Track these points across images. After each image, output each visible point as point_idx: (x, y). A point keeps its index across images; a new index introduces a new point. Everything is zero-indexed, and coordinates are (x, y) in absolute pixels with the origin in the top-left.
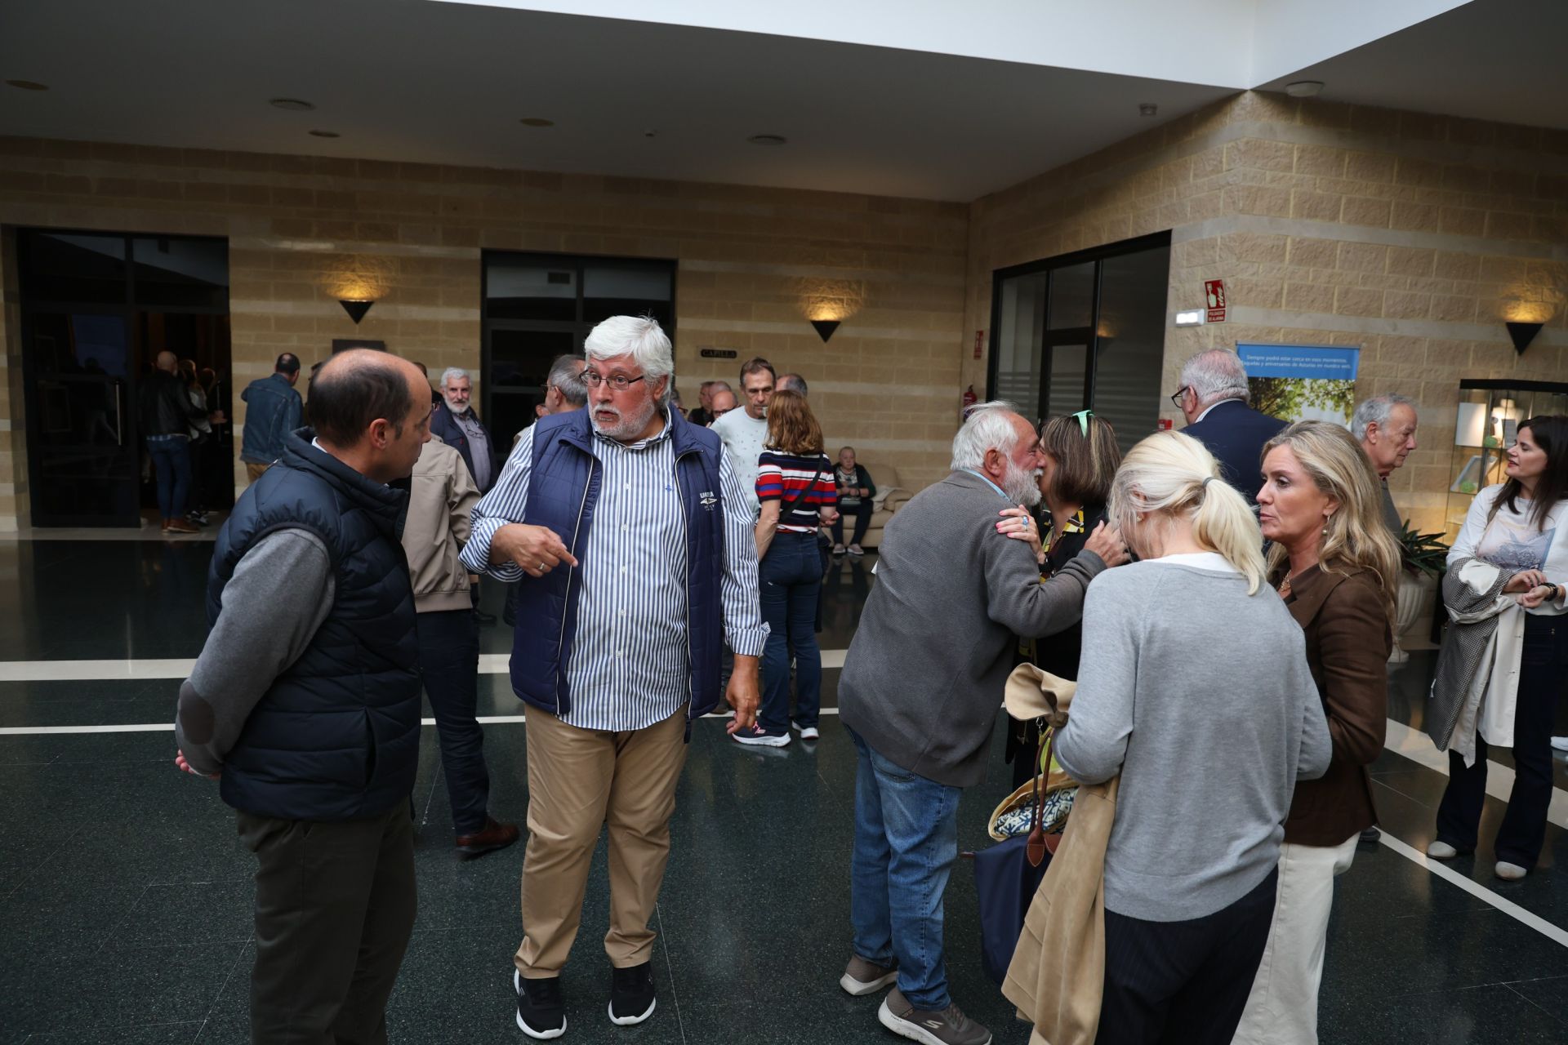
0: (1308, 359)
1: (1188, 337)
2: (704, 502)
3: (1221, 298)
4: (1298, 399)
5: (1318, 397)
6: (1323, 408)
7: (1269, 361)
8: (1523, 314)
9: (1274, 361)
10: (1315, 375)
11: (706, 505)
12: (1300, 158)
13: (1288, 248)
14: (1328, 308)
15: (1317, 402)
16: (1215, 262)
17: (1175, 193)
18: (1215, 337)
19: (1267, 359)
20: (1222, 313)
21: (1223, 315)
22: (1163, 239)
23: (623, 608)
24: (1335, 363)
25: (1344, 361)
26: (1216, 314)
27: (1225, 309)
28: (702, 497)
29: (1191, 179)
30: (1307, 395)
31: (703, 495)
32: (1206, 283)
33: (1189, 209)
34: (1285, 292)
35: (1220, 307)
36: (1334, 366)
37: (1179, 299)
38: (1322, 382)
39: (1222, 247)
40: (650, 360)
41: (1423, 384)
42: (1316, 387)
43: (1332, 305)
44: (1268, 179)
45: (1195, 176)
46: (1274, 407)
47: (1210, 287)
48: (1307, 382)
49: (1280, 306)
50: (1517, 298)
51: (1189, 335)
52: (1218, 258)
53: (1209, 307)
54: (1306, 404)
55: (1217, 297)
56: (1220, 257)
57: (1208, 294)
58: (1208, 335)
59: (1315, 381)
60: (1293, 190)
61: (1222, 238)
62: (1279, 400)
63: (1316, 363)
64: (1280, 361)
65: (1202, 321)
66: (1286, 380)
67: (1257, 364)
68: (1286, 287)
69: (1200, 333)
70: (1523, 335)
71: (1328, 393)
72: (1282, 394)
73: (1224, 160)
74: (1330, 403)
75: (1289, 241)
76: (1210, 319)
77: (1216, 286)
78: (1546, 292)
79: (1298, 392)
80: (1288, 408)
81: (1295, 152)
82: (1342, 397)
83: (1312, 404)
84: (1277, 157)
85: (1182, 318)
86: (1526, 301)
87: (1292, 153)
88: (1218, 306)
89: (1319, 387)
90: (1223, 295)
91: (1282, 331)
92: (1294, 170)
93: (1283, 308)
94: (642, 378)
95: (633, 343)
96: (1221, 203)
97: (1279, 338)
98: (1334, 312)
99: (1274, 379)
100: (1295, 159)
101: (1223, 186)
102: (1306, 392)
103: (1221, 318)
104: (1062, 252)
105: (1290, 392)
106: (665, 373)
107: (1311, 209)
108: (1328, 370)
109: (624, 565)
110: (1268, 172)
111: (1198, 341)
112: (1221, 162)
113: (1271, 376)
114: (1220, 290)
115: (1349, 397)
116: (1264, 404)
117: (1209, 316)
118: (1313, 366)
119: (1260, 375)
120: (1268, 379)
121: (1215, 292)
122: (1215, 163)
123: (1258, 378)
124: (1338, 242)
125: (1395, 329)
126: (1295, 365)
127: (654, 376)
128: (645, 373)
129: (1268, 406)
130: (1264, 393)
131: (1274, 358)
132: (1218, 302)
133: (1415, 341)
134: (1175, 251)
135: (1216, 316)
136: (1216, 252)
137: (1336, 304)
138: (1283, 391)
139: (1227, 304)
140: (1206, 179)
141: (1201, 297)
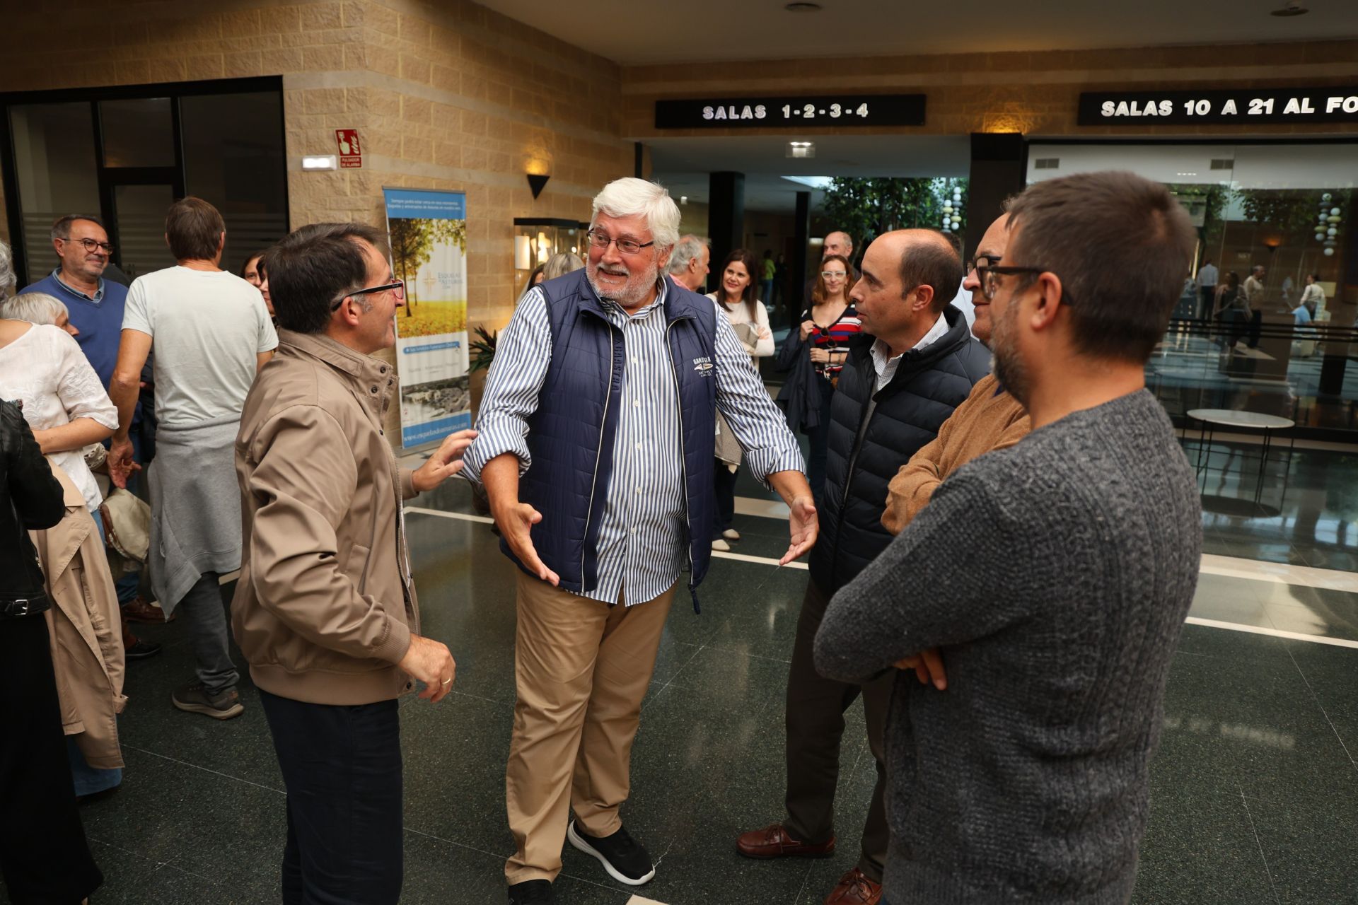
0: (433, 203)
1: (318, 181)
2: (699, 368)
3: (355, 146)
4: (430, 237)
5: (442, 233)
6: (447, 244)
7: (408, 204)
8: (535, 168)
9: (410, 204)
10: (440, 215)
11: (700, 371)
12: (402, 25)
13: (401, 104)
14: (429, 159)
15: (443, 239)
16: (342, 112)
17: (281, 40)
18: (351, 182)
19: (407, 202)
20: (358, 160)
21: (360, 162)
22: (275, 84)
23: (639, 485)
24: (451, 205)
25: (456, 204)
26: (350, 160)
27: (361, 156)
28: (695, 363)
29: (301, 29)
30: (435, 233)
31: (696, 361)
32: (337, 131)
33: (302, 58)
34: (402, 143)
35: (354, 154)
36: (450, 208)
37: (300, 143)
38: (444, 221)
39: (350, 98)
40: (662, 225)
41: (488, 222)
42: (440, 225)
43: (431, 156)
44: (383, 40)
45: (306, 26)
46: (415, 244)
47: (341, 135)
48: (434, 222)
49: (400, 156)
50: (530, 156)
51: (319, 179)
52: (346, 109)
53: (341, 154)
54: (435, 240)
55: (351, 144)
56: (348, 107)
57: (339, 141)
58: (343, 179)
59: (440, 221)
60: (400, 53)
61: (348, 90)
62: (417, 238)
63: (439, 206)
64: (414, 204)
65: (335, 167)
66: (420, 221)
67: (399, 206)
68: (402, 138)
69: (334, 178)
70: (537, 183)
71: (449, 231)
72: (418, 233)
73: (342, 16)
74: (451, 239)
75: (401, 98)
76: (344, 165)
77: (349, 135)
78: (543, 152)
79: (429, 230)
80: (424, 244)
81: (399, 19)
82: (457, 234)
83: (439, 240)
84: (387, 21)
85: (309, 163)
86: (535, 158)
87: (396, 20)
88: (352, 153)
89: (443, 226)
90: (358, 143)
91: (404, 177)
92: (399, 35)
93: (402, 157)
94: (651, 244)
95: (648, 205)
96: (343, 56)
97: (401, 184)
98: (434, 162)
99: (412, 220)
100: (399, 26)
101: (344, 42)
102: (435, 230)
103: (357, 165)
104: (117, 82)
105: (424, 230)
106: (672, 242)
107: (414, 73)
108: (447, 211)
109: (639, 442)
110: (382, 34)
111: (332, 185)
112: (338, 18)
113: (410, 218)
114: (354, 139)
115: (462, 233)
116: (408, 241)
117: (342, 162)
118: (437, 208)
119: (402, 216)
120: (408, 220)
121: (348, 140)
122: (330, 17)
123: (400, 219)
124: (431, 102)
125: (470, 177)
126: (425, 207)
127: (663, 243)
128: (655, 239)
129: (411, 243)
130: (406, 232)
131: (410, 202)
132: (352, 150)
133: (481, 187)
134: (290, 98)
135: (351, 163)
136: (343, 102)
137: (434, 155)
138: (419, 230)
139: (362, 151)
140: (321, 31)
141: (331, 144)
